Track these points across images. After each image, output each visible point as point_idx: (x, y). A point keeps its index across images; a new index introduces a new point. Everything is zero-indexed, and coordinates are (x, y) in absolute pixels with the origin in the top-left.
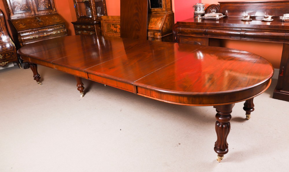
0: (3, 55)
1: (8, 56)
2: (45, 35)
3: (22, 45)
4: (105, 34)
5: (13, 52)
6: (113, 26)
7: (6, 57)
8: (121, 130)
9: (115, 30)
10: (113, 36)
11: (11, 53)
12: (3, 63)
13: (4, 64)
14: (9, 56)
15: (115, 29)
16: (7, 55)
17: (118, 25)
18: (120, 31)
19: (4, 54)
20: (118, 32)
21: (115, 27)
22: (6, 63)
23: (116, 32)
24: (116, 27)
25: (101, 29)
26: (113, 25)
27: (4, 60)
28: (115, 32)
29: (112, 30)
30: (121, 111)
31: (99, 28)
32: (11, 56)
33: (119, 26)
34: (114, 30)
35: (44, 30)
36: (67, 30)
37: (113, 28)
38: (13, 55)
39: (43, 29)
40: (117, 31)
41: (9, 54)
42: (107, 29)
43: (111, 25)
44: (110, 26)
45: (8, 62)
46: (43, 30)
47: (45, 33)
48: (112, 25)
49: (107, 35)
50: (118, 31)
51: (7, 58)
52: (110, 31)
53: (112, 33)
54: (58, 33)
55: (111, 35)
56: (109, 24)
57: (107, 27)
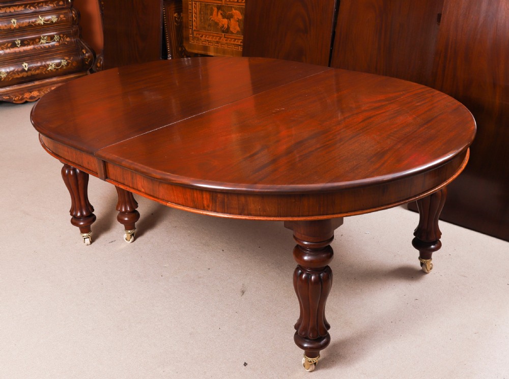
2: (15, 25)
4: (193, 33)
6: (220, 12)
8: (245, 364)
9: (226, 26)
10: (217, 42)
15: (225, 21)
17: (234, 11)
18: (238, 29)
20: (232, 33)
21: (224, 17)
23: (227, 31)
24: (229, 17)
25: (180, 17)
26: (219, 8)
28: (223, 32)
29: (216, 24)
30: (243, 292)
31: (175, 15)
33: (238, 15)
34: (221, 25)
35: (12, 10)
36: (79, 15)
37: (217, 17)
39: (9, 7)
40: (231, 29)
42: (201, 20)
43: (212, 10)
44: (209, 12)
46: (8, 10)
47: (13, 20)
48: (215, 9)
49: (198, 39)
50: (235, 27)
52: (209, 25)
53: (216, 35)
54: (52, 22)
55: (212, 38)
56: (208, 5)
57: (200, 13)
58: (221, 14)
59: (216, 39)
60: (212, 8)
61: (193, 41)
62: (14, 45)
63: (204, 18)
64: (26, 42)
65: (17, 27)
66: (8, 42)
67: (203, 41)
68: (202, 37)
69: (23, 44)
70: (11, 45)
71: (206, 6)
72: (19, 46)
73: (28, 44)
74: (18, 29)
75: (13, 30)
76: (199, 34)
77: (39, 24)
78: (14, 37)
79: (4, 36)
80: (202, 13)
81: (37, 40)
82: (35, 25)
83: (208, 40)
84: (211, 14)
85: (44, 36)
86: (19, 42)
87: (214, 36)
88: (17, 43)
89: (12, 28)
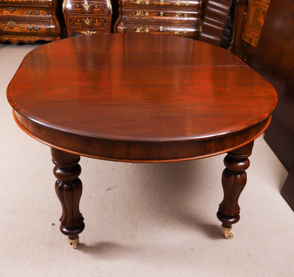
0: (91, 20)
1: (98, 23)
2: (162, 3)
3: (120, 11)
4: (247, 28)
5: (106, 19)
7: (95, 24)
11: (103, 19)
12: (89, 31)
13: (89, 34)
14: (100, 24)
16: (97, 21)
19: (93, 18)
22: (92, 32)
27: (91, 27)
31: (245, 13)
32: (102, 24)
38: (106, 24)
41: (101, 20)
42: (253, 19)
43: (260, 14)
44: (258, 14)
45: (95, 32)
49: (249, 33)
51: (96, 26)
52: (256, 24)
53: (257, 32)
54: (185, 5)
55: (255, 34)
56: (259, 9)
57: (254, 14)
58: (263, 17)
59: (257, 34)
60: (260, 12)
61: (246, 33)
62: (159, 15)
63: (255, 18)
64: (166, 14)
65: (163, 4)
66: (156, 12)
67: (251, 35)
68: (251, 31)
69: (164, 15)
70: (157, 14)
71: (258, 10)
72: (162, 16)
73: (167, 16)
74: (163, 6)
75: (161, 6)
76: (250, 29)
77: (177, 5)
78: (160, 10)
79: (154, 8)
80: (255, 14)
81: (174, 14)
82: (175, 5)
83: (253, 35)
84: (259, 17)
85: (178, 13)
86: (163, 13)
87: (256, 32)
88: (161, 14)
89: (160, 4)
